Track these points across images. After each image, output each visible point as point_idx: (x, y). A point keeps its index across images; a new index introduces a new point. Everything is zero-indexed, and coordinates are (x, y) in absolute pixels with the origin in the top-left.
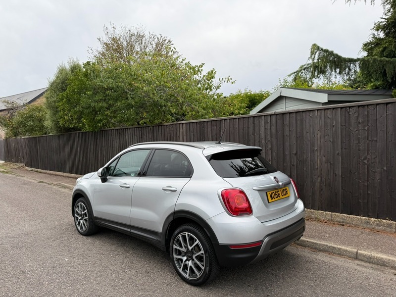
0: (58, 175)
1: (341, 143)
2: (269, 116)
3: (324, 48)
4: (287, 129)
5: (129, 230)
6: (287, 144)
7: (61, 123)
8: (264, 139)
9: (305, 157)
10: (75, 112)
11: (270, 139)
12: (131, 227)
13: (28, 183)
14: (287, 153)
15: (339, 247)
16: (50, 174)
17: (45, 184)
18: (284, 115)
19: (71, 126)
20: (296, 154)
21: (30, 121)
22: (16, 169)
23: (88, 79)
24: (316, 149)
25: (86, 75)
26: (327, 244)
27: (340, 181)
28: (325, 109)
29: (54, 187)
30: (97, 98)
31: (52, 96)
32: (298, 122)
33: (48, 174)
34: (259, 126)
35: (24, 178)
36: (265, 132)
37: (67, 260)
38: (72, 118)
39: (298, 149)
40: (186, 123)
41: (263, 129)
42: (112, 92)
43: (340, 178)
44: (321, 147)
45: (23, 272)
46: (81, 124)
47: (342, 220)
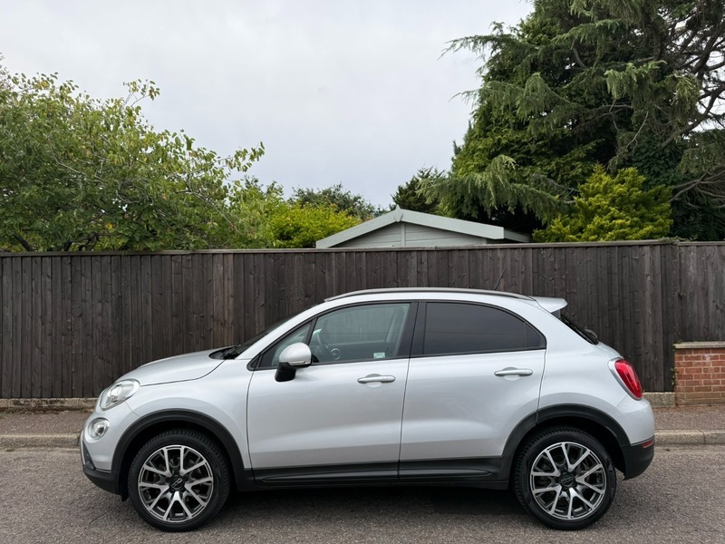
2: (426, 253)
4: (454, 274)
5: (395, 473)
12: (399, 464)
18: (450, 254)
34: (407, 267)
36: (418, 278)
40: (234, 254)
41: (412, 273)
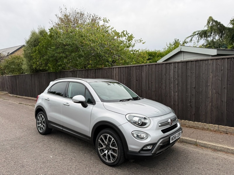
0: (30, 99)
1: (227, 81)
2: (177, 63)
3: (215, 20)
4: (189, 71)
6: (189, 81)
7: (34, 67)
8: (173, 78)
9: (201, 89)
10: (44, 60)
11: (177, 78)
13: (12, 104)
14: (189, 87)
15: (232, 148)
16: (25, 99)
17: (24, 105)
18: (187, 63)
19: (41, 68)
20: (195, 88)
21: (12, 65)
22: (3, 95)
23: (52, 39)
24: (209, 85)
25: (51, 36)
26: (223, 146)
27: (226, 105)
28: (216, 59)
29: (30, 107)
30: (58, 51)
31: (28, 49)
32: (197, 67)
33: (24, 98)
34: (170, 69)
35: (9, 101)
36: (174, 74)
37: (51, 157)
38: (42, 64)
39: (197, 85)
40: (118, 68)
41: (172, 72)
42: (69, 47)
43: (226, 104)
44: (212, 83)
45: (23, 166)
46: (47, 68)
47: (225, 130)
